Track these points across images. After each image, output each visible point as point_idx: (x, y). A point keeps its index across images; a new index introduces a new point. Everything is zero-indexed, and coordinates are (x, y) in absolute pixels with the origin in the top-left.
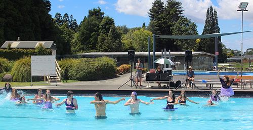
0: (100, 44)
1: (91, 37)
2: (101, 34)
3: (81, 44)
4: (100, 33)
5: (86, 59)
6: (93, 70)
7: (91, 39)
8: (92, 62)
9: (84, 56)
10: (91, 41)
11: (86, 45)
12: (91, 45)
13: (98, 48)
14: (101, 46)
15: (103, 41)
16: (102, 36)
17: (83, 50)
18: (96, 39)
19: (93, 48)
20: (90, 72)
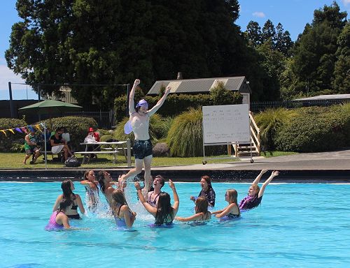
0: (339, 77)
1: (320, 64)
2: (342, 56)
3: (300, 80)
4: (339, 54)
5: (310, 109)
6: (324, 130)
7: (320, 69)
8: (323, 115)
9: (306, 104)
10: (321, 72)
11: (310, 81)
12: (320, 80)
13: (336, 86)
14: (341, 81)
15: (345, 71)
16: (343, 60)
17: (305, 91)
18: (330, 68)
19: (326, 86)
20: (319, 135)
